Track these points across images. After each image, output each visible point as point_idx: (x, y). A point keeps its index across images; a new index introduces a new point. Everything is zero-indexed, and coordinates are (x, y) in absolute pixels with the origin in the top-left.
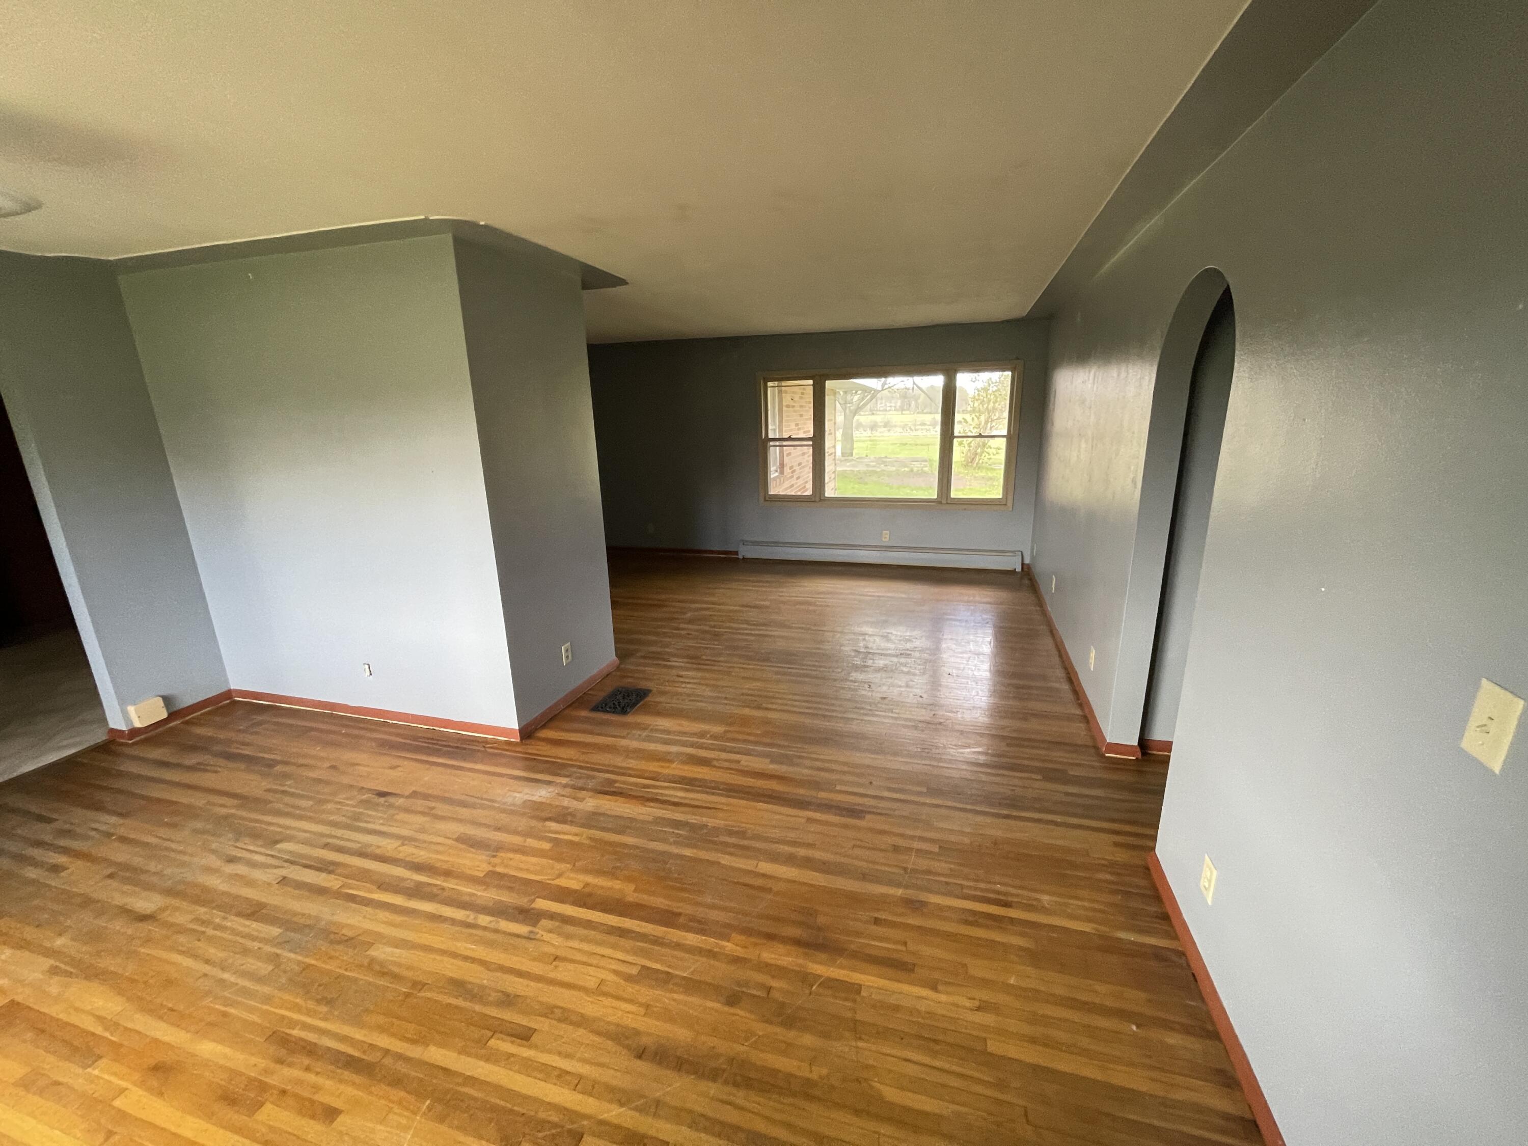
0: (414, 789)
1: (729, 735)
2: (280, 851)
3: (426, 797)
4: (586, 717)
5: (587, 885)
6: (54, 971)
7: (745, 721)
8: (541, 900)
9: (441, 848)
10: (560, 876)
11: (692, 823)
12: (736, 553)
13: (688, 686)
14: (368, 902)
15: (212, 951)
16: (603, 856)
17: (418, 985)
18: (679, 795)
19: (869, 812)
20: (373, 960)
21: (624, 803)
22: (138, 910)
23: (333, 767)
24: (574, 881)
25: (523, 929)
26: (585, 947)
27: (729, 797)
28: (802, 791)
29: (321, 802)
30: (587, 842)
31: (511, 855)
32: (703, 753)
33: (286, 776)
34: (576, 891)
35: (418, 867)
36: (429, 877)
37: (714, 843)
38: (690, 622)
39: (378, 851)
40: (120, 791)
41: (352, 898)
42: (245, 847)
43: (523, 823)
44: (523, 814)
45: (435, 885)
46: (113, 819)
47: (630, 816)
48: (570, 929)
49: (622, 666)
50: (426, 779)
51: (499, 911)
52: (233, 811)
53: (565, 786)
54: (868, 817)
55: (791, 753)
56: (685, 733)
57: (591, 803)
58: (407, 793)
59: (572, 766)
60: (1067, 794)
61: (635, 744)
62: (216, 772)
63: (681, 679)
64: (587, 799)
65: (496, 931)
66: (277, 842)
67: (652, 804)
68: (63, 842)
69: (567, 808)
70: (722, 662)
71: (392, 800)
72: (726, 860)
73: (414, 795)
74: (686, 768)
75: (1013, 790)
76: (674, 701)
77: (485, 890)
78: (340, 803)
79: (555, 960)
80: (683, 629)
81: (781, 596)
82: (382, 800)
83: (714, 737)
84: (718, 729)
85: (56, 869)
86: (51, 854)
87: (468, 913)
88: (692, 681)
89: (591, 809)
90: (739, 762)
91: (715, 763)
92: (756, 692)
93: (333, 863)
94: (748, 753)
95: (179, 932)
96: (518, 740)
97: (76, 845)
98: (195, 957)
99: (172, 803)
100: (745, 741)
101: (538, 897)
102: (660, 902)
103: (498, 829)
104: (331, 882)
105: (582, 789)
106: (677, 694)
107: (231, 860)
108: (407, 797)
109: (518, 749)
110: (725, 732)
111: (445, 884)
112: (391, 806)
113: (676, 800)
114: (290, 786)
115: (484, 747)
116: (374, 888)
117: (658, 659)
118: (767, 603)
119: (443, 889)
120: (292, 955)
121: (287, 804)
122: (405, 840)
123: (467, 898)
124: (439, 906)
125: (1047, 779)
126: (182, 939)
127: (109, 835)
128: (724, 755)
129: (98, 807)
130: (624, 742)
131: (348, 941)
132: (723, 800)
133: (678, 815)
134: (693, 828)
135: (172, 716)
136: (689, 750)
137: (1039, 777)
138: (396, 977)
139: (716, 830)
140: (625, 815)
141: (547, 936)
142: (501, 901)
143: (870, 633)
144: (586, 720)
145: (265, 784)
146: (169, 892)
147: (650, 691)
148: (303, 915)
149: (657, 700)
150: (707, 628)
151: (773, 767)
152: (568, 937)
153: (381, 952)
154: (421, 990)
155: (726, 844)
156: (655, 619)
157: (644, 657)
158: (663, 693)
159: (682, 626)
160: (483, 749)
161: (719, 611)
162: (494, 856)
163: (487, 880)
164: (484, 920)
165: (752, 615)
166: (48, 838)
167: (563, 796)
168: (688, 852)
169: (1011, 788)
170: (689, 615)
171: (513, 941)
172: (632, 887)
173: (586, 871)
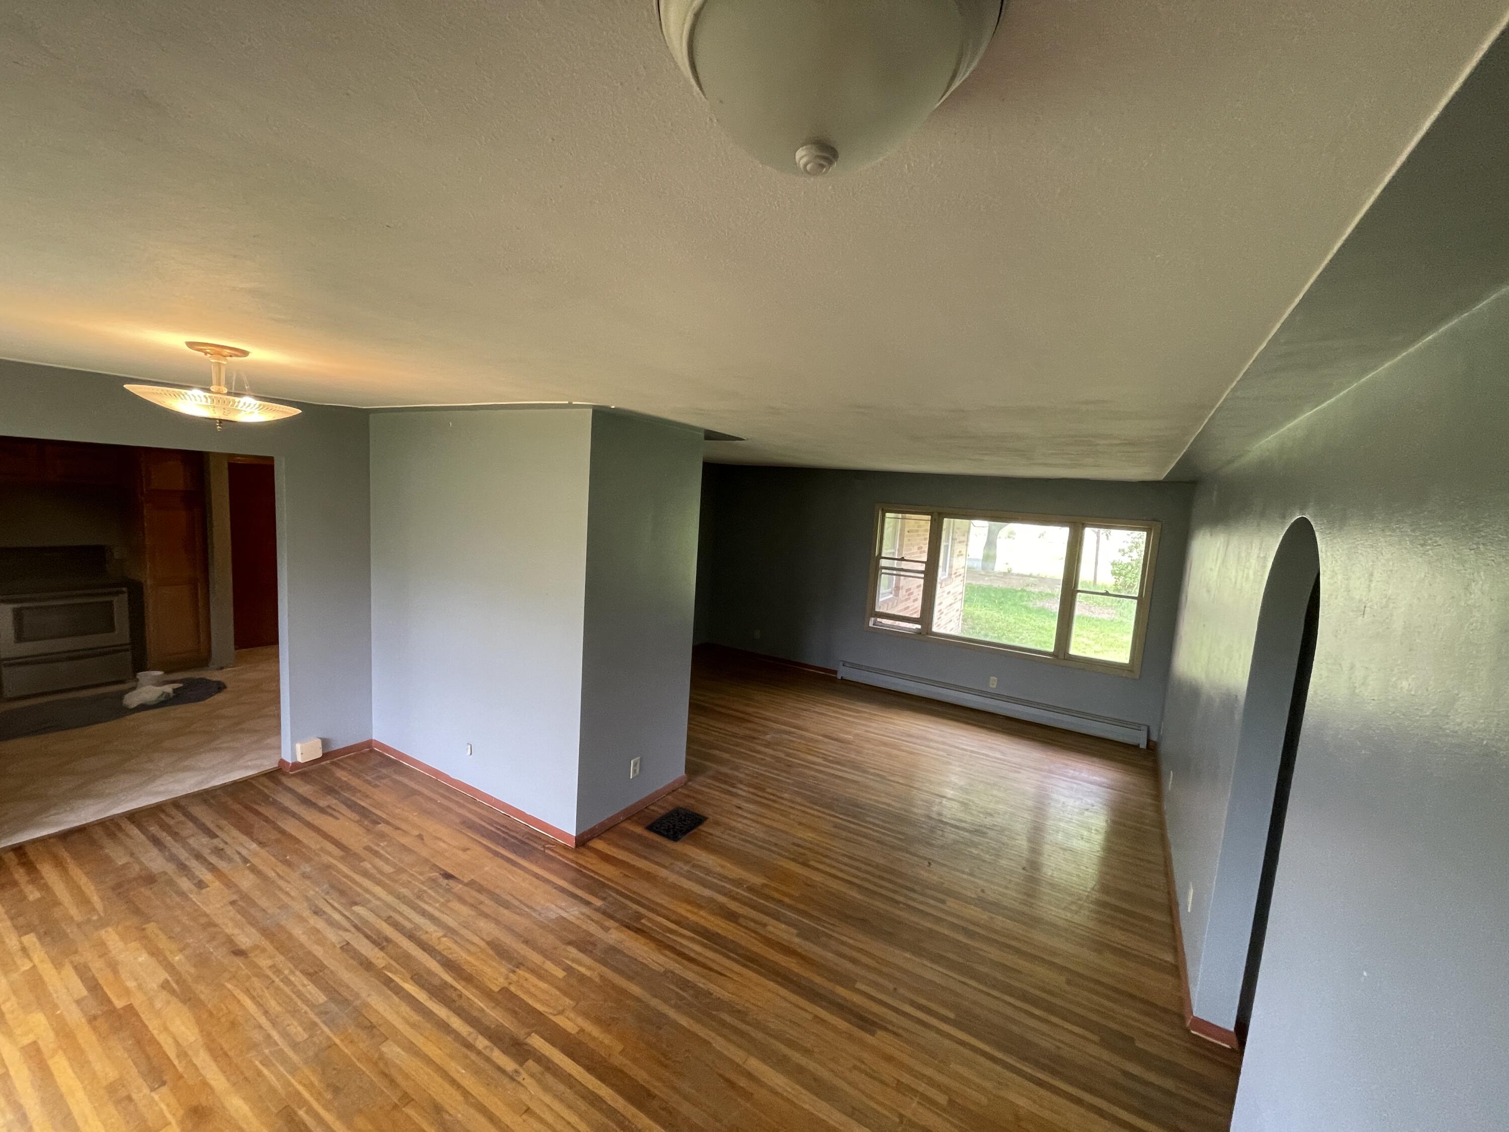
0: (473, 877)
1: (766, 891)
2: (354, 913)
3: (481, 889)
4: (640, 836)
5: (582, 1030)
6: (165, 986)
7: (787, 877)
8: (537, 1037)
9: (473, 949)
10: (561, 1013)
11: (700, 987)
12: (835, 672)
13: (745, 821)
14: (398, 991)
15: (273, 1003)
16: (605, 1000)
17: (406, 1098)
18: (695, 948)
19: (886, 1029)
20: (381, 1057)
21: (644, 945)
22: (238, 943)
23: (420, 837)
24: (570, 1023)
25: (509, 1064)
26: (557, 1106)
27: (744, 966)
28: (818, 980)
29: (400, 871)
30: (597, 980)
31: (528, 975)
32: (733, 906)
33: (382, 836)
34: (569, 1034)
35: (449, 965)
36: (455, 979)
37: (713, 1018)
38: (768, 745)
39: (424, 937)
40: (267, 820)
41: (388, 983)
42: (331, 901)
43: (548, 940)
44: (552, 931)
45: (456, 989)
46: (254, 846)
47: (644, 961)
48: (550, 1079)
49: (690, 783)
50: (486, 869)
51: (496, 1036)
52: (335, 862)
53: (597, 910)
54: (880, 1033)
55: (823, 929)
56: (726, 878)
57: (615, 936)
58: (466, 881)
59: (610, 888)
60: (1126, 1074)
61: (673, 878)
62: (337, 818)
63: (740, 812)
64: (612, 931)
65: (488, 1060)
66: (356, 904)
67: (667, 952)
68: (213, 859)
69: (592, 935)
70: (786, 799)
71: (452, 883)
72: (719, 1043)
73: (471, 884)
74: (712, 918)
75: (1059, 1048)
76: (725, 837)
77: (494, 1008)
78: (412, 875)
79: (526, 1111)
80: (759, 752)
81: (867, 731)
82: (444, 882)
83: (750, 889)
84: (757, 880)
85: (201, 885)
86: (204, 870)
87: (471, 1030)
88: (749, 816)
89: (611, 942)
90: (765, 925)
91: (741, 920)
92: (808, 845)
93: (387, 939)
94: (776, 917)
95: (257, 975)
96: (573, 846)
97: (222, 865)
98: (259, 1005)
99: (298, 841)
100: (780, 902)
101: (536, 1032)
102: (640, 1075)
103: (526, 942)
104: (378, 957)
105: (611, 917)
106: (732, 829)
107: (317, 912)
108: (466, 885)
109: (571, 857)
110: (764, 885)
111: (465, 992)
112: (449, 890)
113: (692, 955)
114: (383, 848)
115: (544, 847)
116: (408, 976)
117: (725, 782)
118: (850, 737)
119: (460, 996)
120: (326, 1029)
121: (375, 867)
122: (450, 931)
123: (476, 1014)
124: (451, 1013)
125: (1105, 1044)
126: (256, 982)
127: (245, 860)
128: (753, 914)
129: (248, 831)
130: (664, 873)
131: (370, 1028)
132: (737, 968)
133: (690, 974)
134: (699, 993)
135: (325, 756)
136: (721, 899)
137: (1096, 1038)
138: (392, 1082)
139: (720, 1004)
140: (640, 959)
141: (528, 1082)
142: (503, 1026)
143: (949, 796)
144: (639, 839)
145: (366, 840)
146: (266, 932)
147: (706, 819)
148: (348, 987)
149: (710, 831)
150: (782, 755)
151: (797, 942)
152: (547, 1089)
153: (392, 1051)
154: (407, 1104)
155: (723, 1023)
156: (735, 735)
157: (714, 778)
158: (717, 823)
159: (759, 748)
160: (542, 849)
161: (801, 737)
162: (514, 972)
163: (500, 997)
164: (482, 1043)
165: (832, 748)
166: (206, 852)
167: (592, 920)
168: (684, 1021)
169: (1058, 1044)
170: (768, 737)
171: (497, 1075)
172: (620, 1047)
173: (586, 1015)
